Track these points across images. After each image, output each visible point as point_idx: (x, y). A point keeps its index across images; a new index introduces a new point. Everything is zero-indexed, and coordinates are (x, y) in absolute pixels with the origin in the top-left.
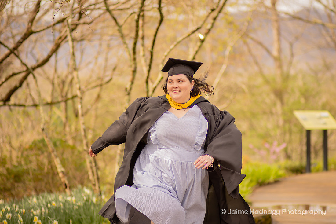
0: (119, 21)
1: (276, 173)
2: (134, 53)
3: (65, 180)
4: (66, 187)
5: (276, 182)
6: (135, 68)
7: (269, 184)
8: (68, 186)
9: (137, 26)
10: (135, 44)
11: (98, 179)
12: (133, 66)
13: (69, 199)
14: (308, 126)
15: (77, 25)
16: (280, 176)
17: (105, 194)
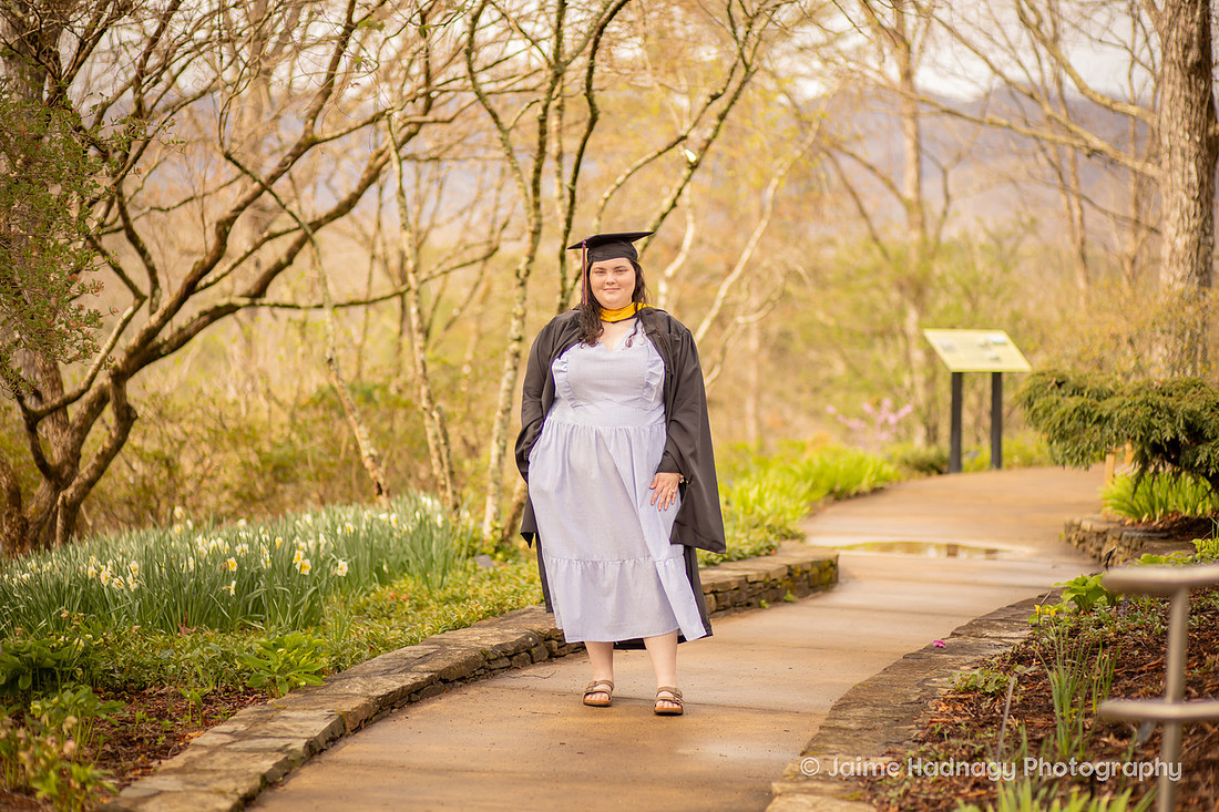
0: (502, 119)
1: (877, 472)
2: (536, 191)
3: (377, 474)
4: (380, 492)
5: (875, 491)
6: (539, 225)
7: (858, 495)
8: (384, 488)
9: (543, 132)
10: (538, 171)
11: (452, 473)
12: (534, 221)
13: (383, 516)
14: (956, 363)
15: (420, 125)
16: (886, 479)
17: (469, 509)
